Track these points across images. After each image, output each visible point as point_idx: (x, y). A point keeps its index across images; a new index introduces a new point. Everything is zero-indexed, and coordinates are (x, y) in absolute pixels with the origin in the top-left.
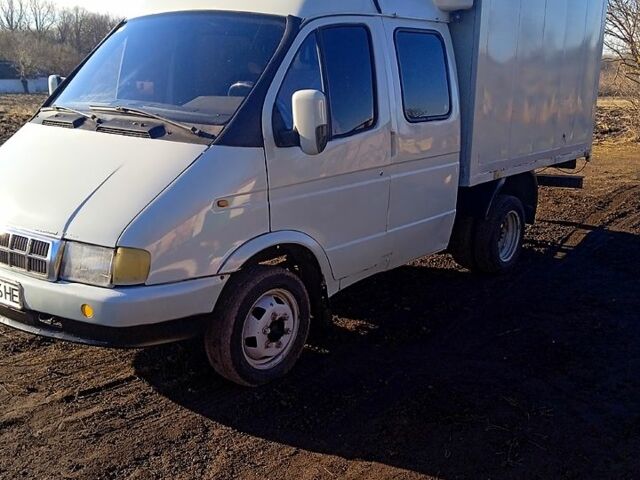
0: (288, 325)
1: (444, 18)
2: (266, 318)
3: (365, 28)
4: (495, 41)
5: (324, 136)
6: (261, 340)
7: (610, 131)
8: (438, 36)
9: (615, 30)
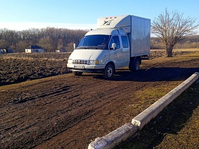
0: (112, 71)
1: (127, 34)
2: (109, 70)
3: (118, 36)
4: (134, 37)
5: (116, 49)
6: (109, 73)
7: (161, 56)
8: (126, 36)
9: (159, 32)
